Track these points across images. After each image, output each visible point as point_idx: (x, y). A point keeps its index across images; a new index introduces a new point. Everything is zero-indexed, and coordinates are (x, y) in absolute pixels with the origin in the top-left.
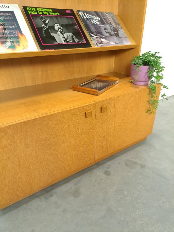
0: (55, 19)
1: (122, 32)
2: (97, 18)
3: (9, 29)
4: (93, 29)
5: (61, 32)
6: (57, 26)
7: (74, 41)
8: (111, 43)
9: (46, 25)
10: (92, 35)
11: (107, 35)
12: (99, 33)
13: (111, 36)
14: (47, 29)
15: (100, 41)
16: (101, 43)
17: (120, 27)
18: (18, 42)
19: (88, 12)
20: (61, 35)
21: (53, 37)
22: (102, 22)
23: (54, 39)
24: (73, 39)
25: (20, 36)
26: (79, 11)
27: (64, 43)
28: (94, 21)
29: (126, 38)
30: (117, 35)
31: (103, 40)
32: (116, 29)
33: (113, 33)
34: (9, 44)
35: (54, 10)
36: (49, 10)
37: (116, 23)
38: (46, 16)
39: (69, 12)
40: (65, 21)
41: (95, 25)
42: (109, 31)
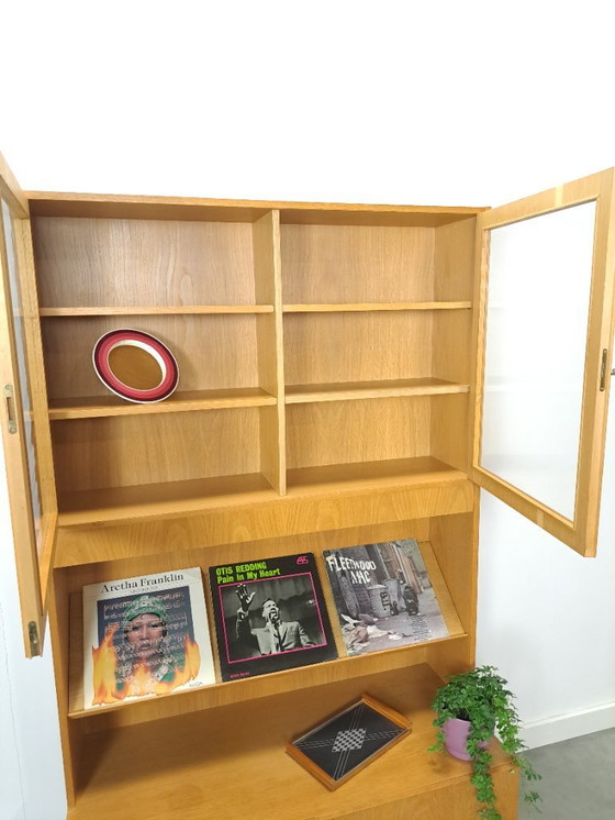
0: (268, 589)
1: (428, 599)
2: (369, 565)
3: (173, 631)
4: (351, 601)
5: (274, 621)
6: (269, 608)
7: (298, 644)
8: (391, 637)
9: (245, 607)
10: (347, 618)
11: (384, 611)
12: (364, 612)
13: (397, 613)
14: (247, 619)
15: (362, 635)
16: (366, 639)
17: (426, 582)
18: (182, 662)
19: (347, 553)
20: (273, 630)
21: (255, 638)
22: (379, 576)
23: (253, 643)
24: (297, 636)
25: (189, 646)
26: (327, 553)
27: (274, 652)
28: (360, 575)
29: (437, 614)
30: (413, 609)
31: (370, 629)
32: (413, 590)
33: (402, 604)
34: (164, 670)
35: (271, 563)
36: (259, 566)
37: (416, 572)
38: (251, 583)
39: (302, 560)
40: (289, 589)
41: (359, 588)
42: (394, 598)
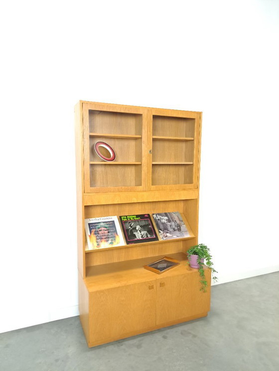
0: (137, 222)
1: (183, 227)
2: (166, 218)
3: (111, 232)
4: (161, 227)
5: (140, 231)
6: (138, 227)
7: (147, 237)
8: (174, 236)
9: (131, 227)
10: (160, 231)
11: (172, 230)
12: (165, 229)
13: (175, 230)
14: (132, 230)
15: (165, 235)
16: (166, 236)
17: (183, 223)
18: (115, 239)
19: (159, 214)
20: (140, 233)
21: (135, 235)
22: (169, 221)
23: (135, 236)
24: (147, 235)
25: (116, 236)
26: (153, 214)
27: (141, 238)
28: (163, 220)
29: (186, 231)
30: (179, 230)
31: (168, 234)
32: (179, 225)
33: (176, 228)
34: (110, 241)
35: (137, 216)
36: (134, 217)
37: (180, 221)
38: (132, 221)
39: (147, 216)
40: (143, 223)
41: (163, 224)
42: (174, 227)
